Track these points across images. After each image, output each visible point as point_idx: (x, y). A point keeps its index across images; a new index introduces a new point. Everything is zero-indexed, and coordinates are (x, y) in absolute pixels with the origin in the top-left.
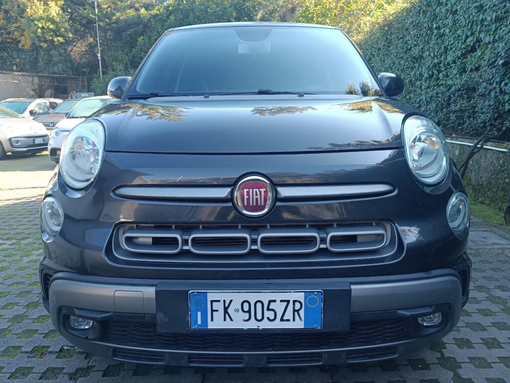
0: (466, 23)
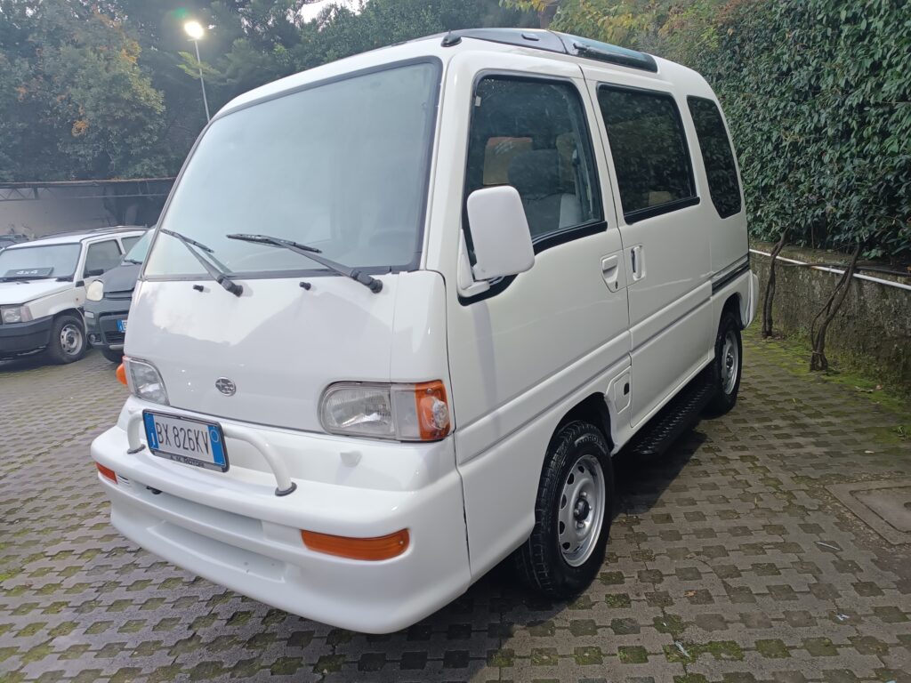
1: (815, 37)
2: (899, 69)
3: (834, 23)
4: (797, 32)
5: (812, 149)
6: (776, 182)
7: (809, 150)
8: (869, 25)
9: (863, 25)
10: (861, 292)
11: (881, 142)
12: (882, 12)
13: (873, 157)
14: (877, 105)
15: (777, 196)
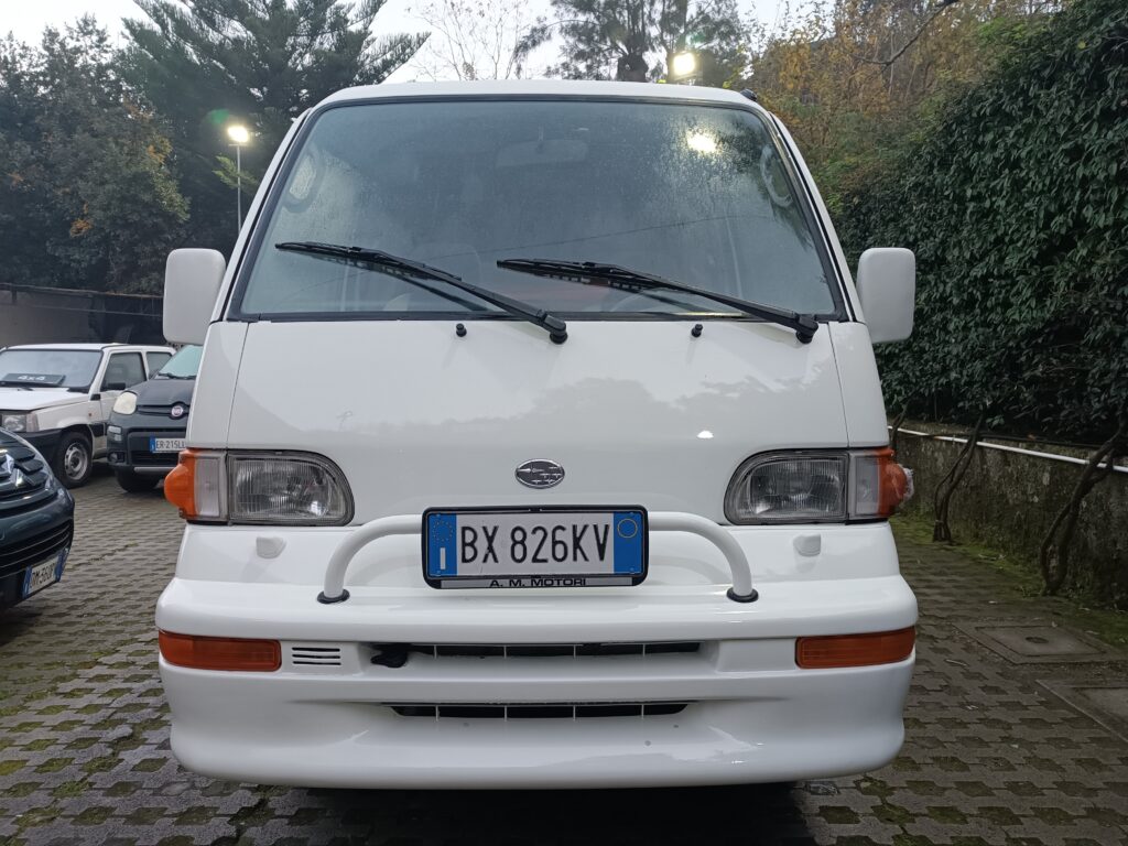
0: (1044, 185)
1: (942, 211)
2: (1020, 244)
3: (960, 199)
4: (924, 205)
5: (937, 318)
6: (900, 351)
7: (934, 318)
8: (993, 203)
9: (987, 204)
10: (983, 461)
11: (1003, 313)
12: (1004, 193)
13: (997, 326)
14: (999, 277)
15: (900, 365)
